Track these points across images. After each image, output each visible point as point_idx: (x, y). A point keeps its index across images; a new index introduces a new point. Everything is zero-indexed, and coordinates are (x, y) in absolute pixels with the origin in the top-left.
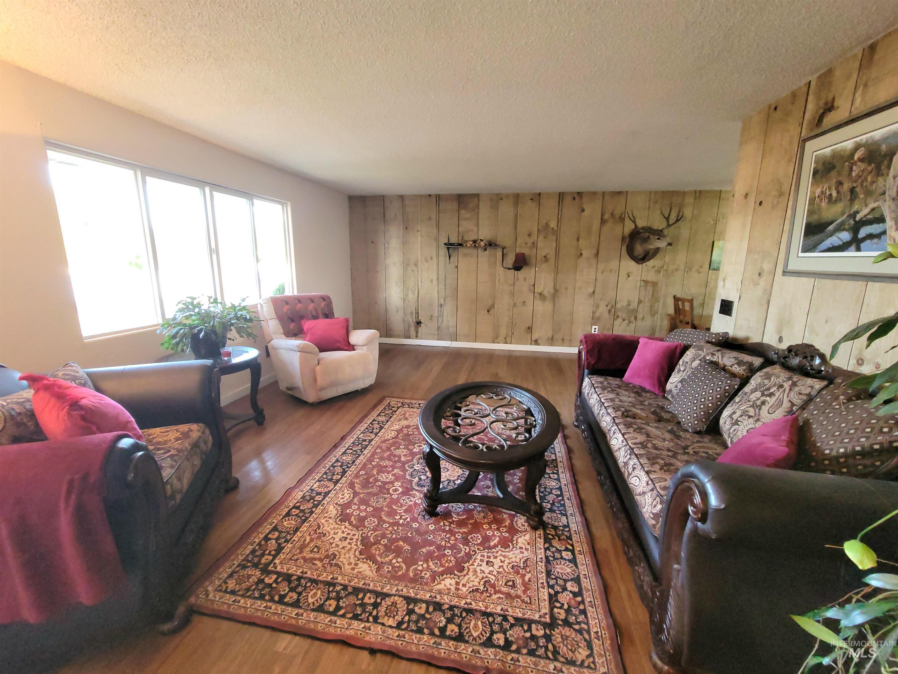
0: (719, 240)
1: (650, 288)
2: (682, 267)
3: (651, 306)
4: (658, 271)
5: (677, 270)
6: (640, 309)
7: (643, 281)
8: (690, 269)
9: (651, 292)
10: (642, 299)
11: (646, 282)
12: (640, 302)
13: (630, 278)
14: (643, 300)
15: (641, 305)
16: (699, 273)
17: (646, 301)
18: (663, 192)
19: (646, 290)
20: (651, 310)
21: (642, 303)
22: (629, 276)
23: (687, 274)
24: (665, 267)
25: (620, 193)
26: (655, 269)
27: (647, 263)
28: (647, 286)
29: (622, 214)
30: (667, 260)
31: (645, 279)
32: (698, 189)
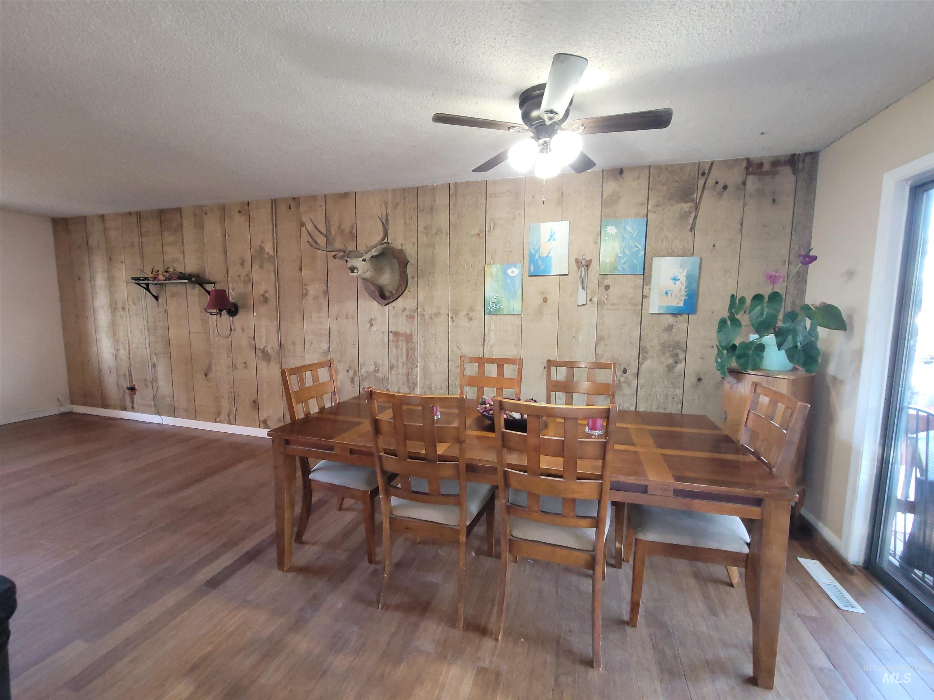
0: (493, 264)
1: (403, 345)
2: (444, 310)
3: (408, 374)
4: (411, 317)
5: (438, 314)
6: (393, 378)
7: (391, 332)
8: (456, 313)
9: (405, 352)
10: (393, 361)
11: (396, 334)
12: (391, 367)
13: (374, 328)
14: (395, 364)
15: (393, 372)
16: (470, 319)
17: (400, 365)
18: (404, 190)
19: (397, 347)
20: (408, 380)
21: (395, 368)
22: (372, 325)
23: (453, 322)
24: (419, 310)
25: (346, 195)
26: (406, 313)
27: (394, 304)
28: (398, 341)
29: (352, 228)
30: (421, 297)
31: (394, 330)
32: (452, 181)
